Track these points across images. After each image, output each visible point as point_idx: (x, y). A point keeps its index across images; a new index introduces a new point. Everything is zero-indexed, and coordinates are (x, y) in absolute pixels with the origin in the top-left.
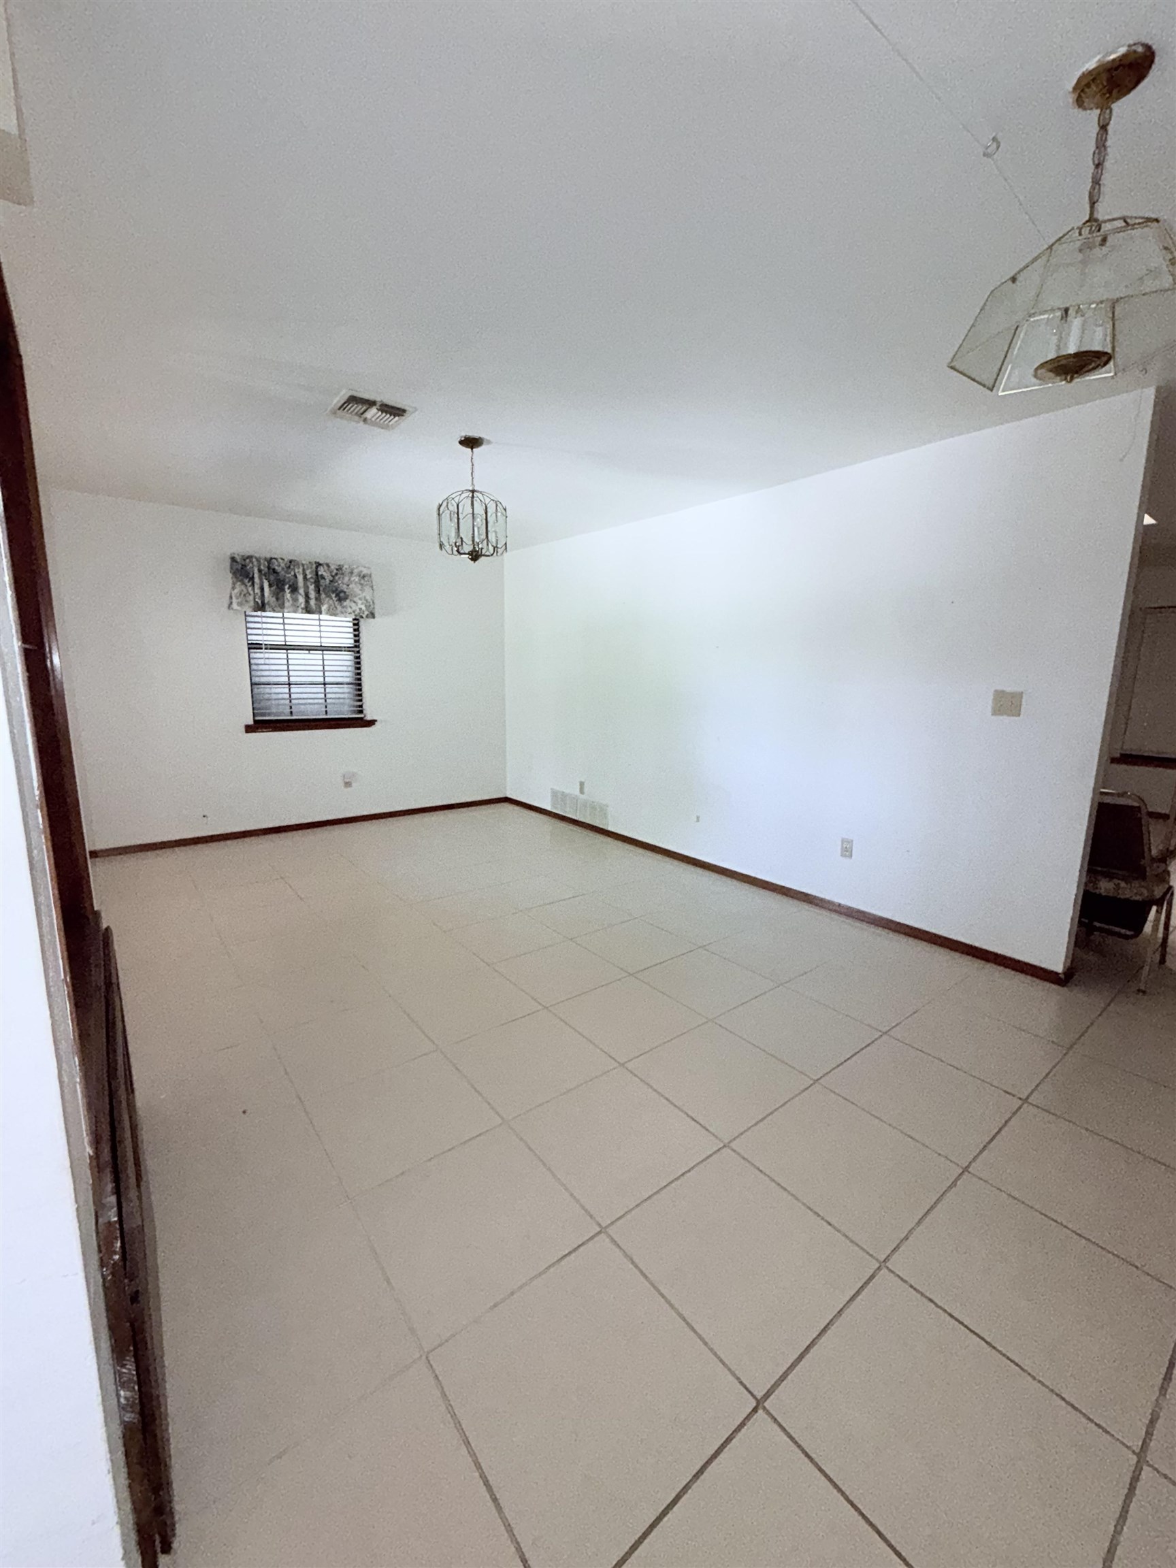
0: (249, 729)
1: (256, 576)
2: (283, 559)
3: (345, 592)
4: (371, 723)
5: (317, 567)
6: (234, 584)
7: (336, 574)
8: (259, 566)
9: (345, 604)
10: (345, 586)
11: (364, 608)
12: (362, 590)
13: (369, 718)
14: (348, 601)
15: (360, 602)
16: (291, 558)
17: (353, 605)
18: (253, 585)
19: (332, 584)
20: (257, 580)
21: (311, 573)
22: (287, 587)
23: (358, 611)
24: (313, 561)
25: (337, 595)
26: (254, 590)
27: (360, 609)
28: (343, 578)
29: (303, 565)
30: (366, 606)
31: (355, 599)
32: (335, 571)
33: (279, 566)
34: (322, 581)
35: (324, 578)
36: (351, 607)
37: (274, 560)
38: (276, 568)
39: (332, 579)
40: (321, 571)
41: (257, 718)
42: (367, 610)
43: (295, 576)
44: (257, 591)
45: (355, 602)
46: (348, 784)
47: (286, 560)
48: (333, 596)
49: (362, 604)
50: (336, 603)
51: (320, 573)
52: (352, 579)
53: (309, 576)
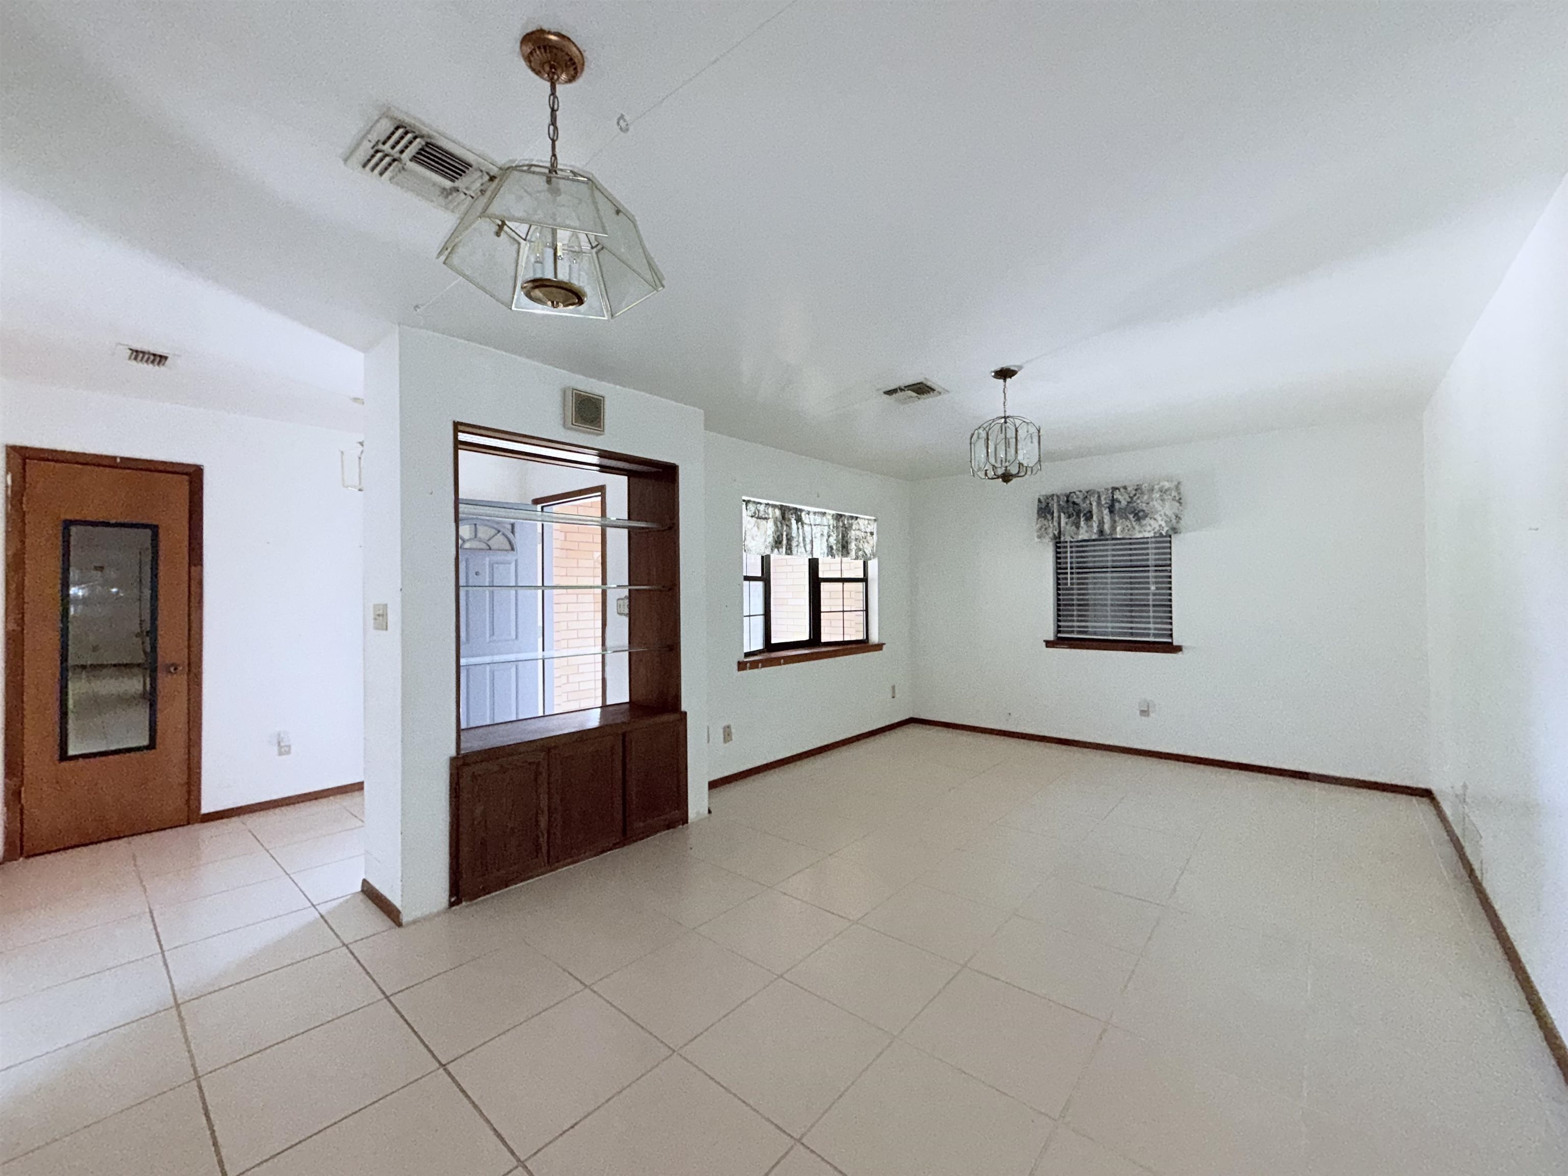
0: (1049, 644)
1: (1055, 511)
2: (1080, 491)
3: (1143, 511)
4: (1178, 649)
5: (1112, 493)
6: (1038, 519)
7: (1135, 495)
8: (1058, 501)
9: (1144, 522)
10: (1144, 505)
11: (1163, 524)
12: (1163, 507)
13: (1175, 643)
14: (1148, 519)
15: (1159, 518)
16: (1087, 489)
17: (1152, 522)
18: (1053, 518)
19: (1131, 505)
20: (1056, 515)
21: (1105, 499)
22: (1082, 515)
23: (1158, 528)
24: (1109, 486)
25: (1136, 515)
26: (1052, 523)
27: (1160, 526)
28: (1143, 498)
29: (1098, 493)
30: (1166, 522)
31: (1155, 516)
32: (1134, 492)
33: (1078, 497)
34: (1117, 505)
35: (1120, 502)
36: (1150, 525)
37: (1073, 494)
38: (1076, 500)
39: (1129, 500)
40: (1117, 495)
41: (1060, 635)
42: (1167, 526)
43: (1091, 504)
44: (1056, 524)
45: (1155, 519)
46: (1144, 713)
47: (1083, 491)
48: (1131, 516)
49: (1162, 520)
50: (1134, 523)
51: (1115, 497)
52: (1154, 496)
53: (1103, 502)
